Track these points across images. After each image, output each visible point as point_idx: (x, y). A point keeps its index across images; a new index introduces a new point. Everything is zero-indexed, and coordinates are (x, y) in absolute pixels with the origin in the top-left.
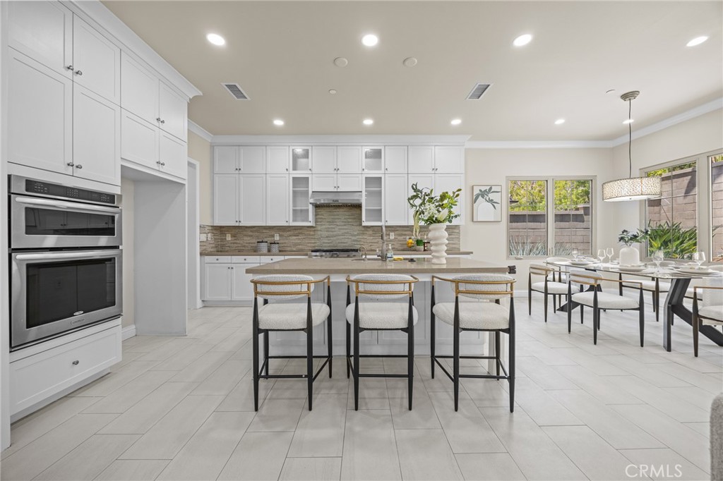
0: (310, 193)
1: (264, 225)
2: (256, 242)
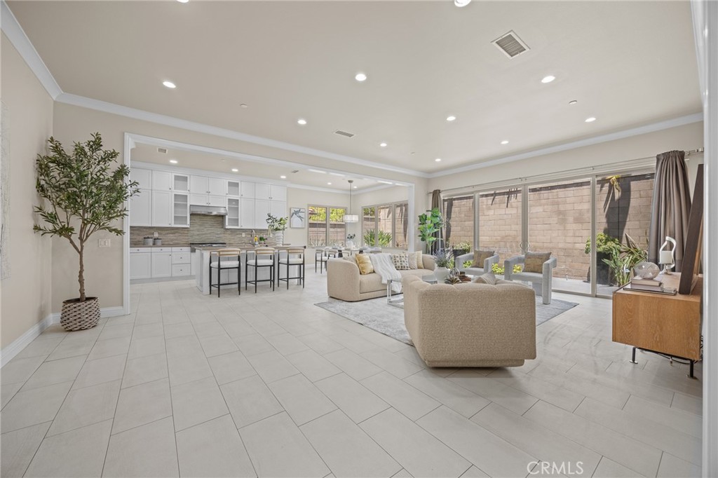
0: (188, 205)
1: (150, 226)
2: (141, 238)
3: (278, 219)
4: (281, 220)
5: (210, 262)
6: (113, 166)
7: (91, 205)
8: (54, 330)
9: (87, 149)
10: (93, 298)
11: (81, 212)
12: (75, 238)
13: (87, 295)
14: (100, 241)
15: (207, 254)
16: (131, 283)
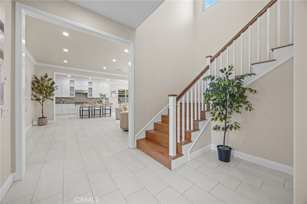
0: (75, 90)
1: (62, 97)
2: (59, 101)
3: (103, 95)
4: (104, 95)
5: (80, 108)
6: (51, 82)
7: (45, 93)
8: (36, 125)
9: (44, 78)
10: (46, 117)
11: (42, 94)
12: (41, 101)
13: (44, 117)
14: (47, 102)
15: (79, 106)
16: (56, 116)
